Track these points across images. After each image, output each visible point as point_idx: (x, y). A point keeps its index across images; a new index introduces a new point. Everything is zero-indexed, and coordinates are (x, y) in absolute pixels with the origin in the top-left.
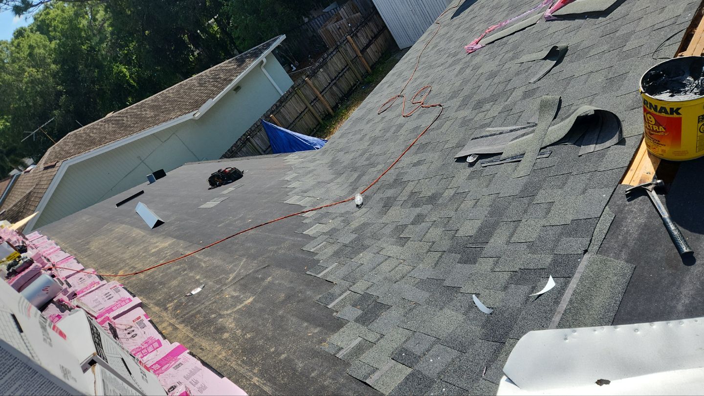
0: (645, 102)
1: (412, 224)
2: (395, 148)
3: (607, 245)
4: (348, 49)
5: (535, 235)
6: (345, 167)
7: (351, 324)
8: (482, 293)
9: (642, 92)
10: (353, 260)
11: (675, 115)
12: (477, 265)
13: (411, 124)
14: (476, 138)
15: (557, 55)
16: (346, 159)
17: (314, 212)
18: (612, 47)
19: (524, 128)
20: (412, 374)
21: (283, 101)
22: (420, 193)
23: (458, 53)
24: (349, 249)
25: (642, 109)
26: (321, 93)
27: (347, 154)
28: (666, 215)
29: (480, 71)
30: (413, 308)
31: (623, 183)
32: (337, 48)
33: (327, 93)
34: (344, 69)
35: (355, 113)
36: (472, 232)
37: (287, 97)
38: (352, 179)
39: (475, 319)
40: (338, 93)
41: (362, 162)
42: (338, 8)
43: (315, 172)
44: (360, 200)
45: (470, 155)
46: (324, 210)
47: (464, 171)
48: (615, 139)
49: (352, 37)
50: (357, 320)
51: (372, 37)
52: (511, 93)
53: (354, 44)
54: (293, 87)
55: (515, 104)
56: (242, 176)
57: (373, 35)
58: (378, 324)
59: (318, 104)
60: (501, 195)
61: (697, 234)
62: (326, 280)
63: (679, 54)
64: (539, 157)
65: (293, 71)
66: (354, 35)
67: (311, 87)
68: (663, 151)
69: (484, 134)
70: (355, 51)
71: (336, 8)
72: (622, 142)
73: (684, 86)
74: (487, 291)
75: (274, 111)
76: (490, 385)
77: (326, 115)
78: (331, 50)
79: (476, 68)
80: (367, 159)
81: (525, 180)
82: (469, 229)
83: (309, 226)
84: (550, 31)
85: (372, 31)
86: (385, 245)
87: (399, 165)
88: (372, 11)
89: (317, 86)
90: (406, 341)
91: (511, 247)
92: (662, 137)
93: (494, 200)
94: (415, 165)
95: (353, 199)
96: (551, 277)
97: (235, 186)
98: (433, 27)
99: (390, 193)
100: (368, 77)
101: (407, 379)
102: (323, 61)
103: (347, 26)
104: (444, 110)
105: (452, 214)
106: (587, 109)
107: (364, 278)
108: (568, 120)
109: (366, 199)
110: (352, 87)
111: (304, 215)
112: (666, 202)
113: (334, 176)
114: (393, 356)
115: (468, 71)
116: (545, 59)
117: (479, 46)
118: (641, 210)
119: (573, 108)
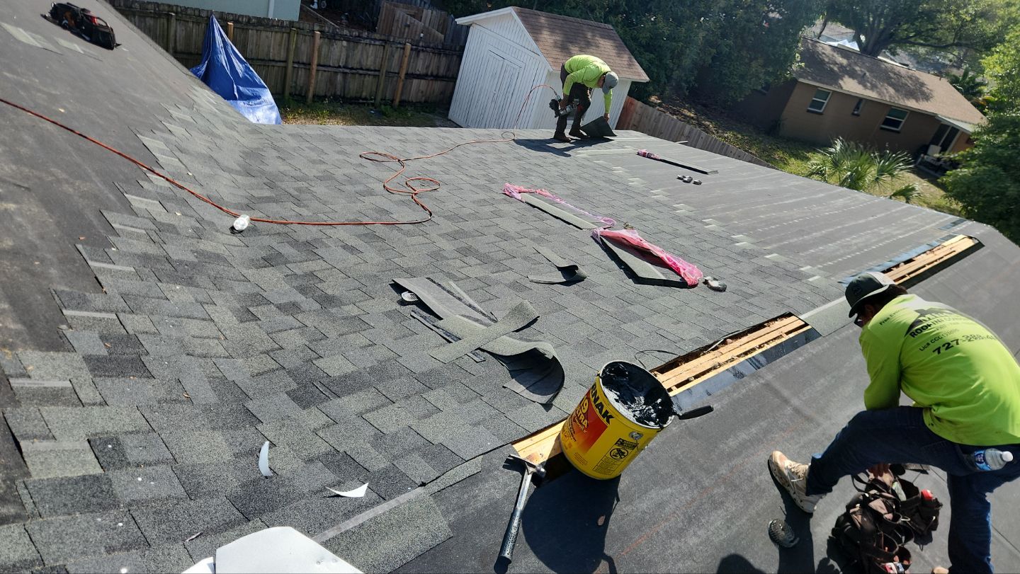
0: (594, 387)
1: (279, 307)
2: (343, 209)
3: (447, 495)
4: (396, 56)
5: (393, 429)
6: (263, 172)
7: (77, 358)
8: (280, 448)
9: (598, 375)
10: (159, 284)
11: (604, 420)
12: (305, 412)
13: (383, 202)
14: (432, 281)
15: (571, 275)
16: (273, 165)
17: (167, 184)
18: (616, 314)
19: (484, 314)
20: (96, 478)
21: (263, 24)
22: (321, 281)
23: (497, 182)
24: (168, 266)
25: (587, 390)
26: (319, 65)
27: (281, 160)
28: (520, 507)
29: (498, 220)
30: (180, 402)
31: (514, 446)
32: (386, 41)
33: (326, 74)
34: (371, 70)
35: (336, 128)
36: (335, 373)
37: (274, 26)
38: (257, 193)
39: (243, 470)
40: (339, 87)
41: (290, 186)
42: (427, 6)
43: (218, 141)
44: (243, 225)
45: (410, 292)
46: (184, 194)
47: (389, 301)
48: (544, 399)
49: (412, 49)
50: (88, 359)
51: (432, 73)
52: (504, 271)
53: (406, 59)
54: (292, 23)
55: (498, 283)
56: (112, 49)
57: (435, 73)
58: (111, 385)
59: (302, 73)
60: (400, 360)
61: (528, 547)
62: (96, 278)
63: (656, 372)
64: (471, 355)
65: (312, 8)
66: (417, 51)
67: (314, 47)
68: (570, 445)
69: (443, 284)
70: (401, 67)
71: (425, 3)
72: (547, 406)
73: (633, 401)
74: (288, 449)
75: (241, 23)
76: (185, 557)
77: (300, 95)
78: (377, 36)
79: (497, 214)
80: (299, 190)
81: (437, 365)
82: (334, 366)
83: (141, 192)
84: (586, 249)
85: (438, 68)
86: (219, 302)
87: (329, 231)
88: (457, 49)
89: (323, 53)
90: (131, 433)
91: (359, 422)
92: (580, 431)
93: (389, 359)
94: (345, 247)
95: (236, 216)
96: (367, 485)
97: (88, 50)
98: (497, 132)
99: (287, 250)
100: (388, 107)
101: (84, 478)
102: (356, 37)
103: (418, 33)
104: (430, 223)
105: (333, 335)
106: (548, 349)
107: (151, 317)
108: (526, 343)
109: (252, 230)
110: (360, 98)
111: (150, 175)
112: (532, 495)
113: (239, 168)
114: (91, 438)
115: (488, 209)
116: (560, 269)
117: (519, 196)
118: (506, 485)
119: (540, 337)
